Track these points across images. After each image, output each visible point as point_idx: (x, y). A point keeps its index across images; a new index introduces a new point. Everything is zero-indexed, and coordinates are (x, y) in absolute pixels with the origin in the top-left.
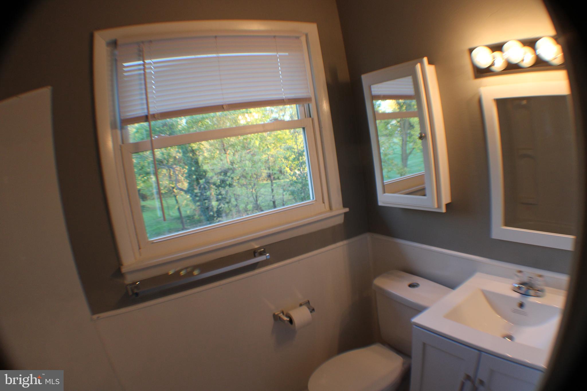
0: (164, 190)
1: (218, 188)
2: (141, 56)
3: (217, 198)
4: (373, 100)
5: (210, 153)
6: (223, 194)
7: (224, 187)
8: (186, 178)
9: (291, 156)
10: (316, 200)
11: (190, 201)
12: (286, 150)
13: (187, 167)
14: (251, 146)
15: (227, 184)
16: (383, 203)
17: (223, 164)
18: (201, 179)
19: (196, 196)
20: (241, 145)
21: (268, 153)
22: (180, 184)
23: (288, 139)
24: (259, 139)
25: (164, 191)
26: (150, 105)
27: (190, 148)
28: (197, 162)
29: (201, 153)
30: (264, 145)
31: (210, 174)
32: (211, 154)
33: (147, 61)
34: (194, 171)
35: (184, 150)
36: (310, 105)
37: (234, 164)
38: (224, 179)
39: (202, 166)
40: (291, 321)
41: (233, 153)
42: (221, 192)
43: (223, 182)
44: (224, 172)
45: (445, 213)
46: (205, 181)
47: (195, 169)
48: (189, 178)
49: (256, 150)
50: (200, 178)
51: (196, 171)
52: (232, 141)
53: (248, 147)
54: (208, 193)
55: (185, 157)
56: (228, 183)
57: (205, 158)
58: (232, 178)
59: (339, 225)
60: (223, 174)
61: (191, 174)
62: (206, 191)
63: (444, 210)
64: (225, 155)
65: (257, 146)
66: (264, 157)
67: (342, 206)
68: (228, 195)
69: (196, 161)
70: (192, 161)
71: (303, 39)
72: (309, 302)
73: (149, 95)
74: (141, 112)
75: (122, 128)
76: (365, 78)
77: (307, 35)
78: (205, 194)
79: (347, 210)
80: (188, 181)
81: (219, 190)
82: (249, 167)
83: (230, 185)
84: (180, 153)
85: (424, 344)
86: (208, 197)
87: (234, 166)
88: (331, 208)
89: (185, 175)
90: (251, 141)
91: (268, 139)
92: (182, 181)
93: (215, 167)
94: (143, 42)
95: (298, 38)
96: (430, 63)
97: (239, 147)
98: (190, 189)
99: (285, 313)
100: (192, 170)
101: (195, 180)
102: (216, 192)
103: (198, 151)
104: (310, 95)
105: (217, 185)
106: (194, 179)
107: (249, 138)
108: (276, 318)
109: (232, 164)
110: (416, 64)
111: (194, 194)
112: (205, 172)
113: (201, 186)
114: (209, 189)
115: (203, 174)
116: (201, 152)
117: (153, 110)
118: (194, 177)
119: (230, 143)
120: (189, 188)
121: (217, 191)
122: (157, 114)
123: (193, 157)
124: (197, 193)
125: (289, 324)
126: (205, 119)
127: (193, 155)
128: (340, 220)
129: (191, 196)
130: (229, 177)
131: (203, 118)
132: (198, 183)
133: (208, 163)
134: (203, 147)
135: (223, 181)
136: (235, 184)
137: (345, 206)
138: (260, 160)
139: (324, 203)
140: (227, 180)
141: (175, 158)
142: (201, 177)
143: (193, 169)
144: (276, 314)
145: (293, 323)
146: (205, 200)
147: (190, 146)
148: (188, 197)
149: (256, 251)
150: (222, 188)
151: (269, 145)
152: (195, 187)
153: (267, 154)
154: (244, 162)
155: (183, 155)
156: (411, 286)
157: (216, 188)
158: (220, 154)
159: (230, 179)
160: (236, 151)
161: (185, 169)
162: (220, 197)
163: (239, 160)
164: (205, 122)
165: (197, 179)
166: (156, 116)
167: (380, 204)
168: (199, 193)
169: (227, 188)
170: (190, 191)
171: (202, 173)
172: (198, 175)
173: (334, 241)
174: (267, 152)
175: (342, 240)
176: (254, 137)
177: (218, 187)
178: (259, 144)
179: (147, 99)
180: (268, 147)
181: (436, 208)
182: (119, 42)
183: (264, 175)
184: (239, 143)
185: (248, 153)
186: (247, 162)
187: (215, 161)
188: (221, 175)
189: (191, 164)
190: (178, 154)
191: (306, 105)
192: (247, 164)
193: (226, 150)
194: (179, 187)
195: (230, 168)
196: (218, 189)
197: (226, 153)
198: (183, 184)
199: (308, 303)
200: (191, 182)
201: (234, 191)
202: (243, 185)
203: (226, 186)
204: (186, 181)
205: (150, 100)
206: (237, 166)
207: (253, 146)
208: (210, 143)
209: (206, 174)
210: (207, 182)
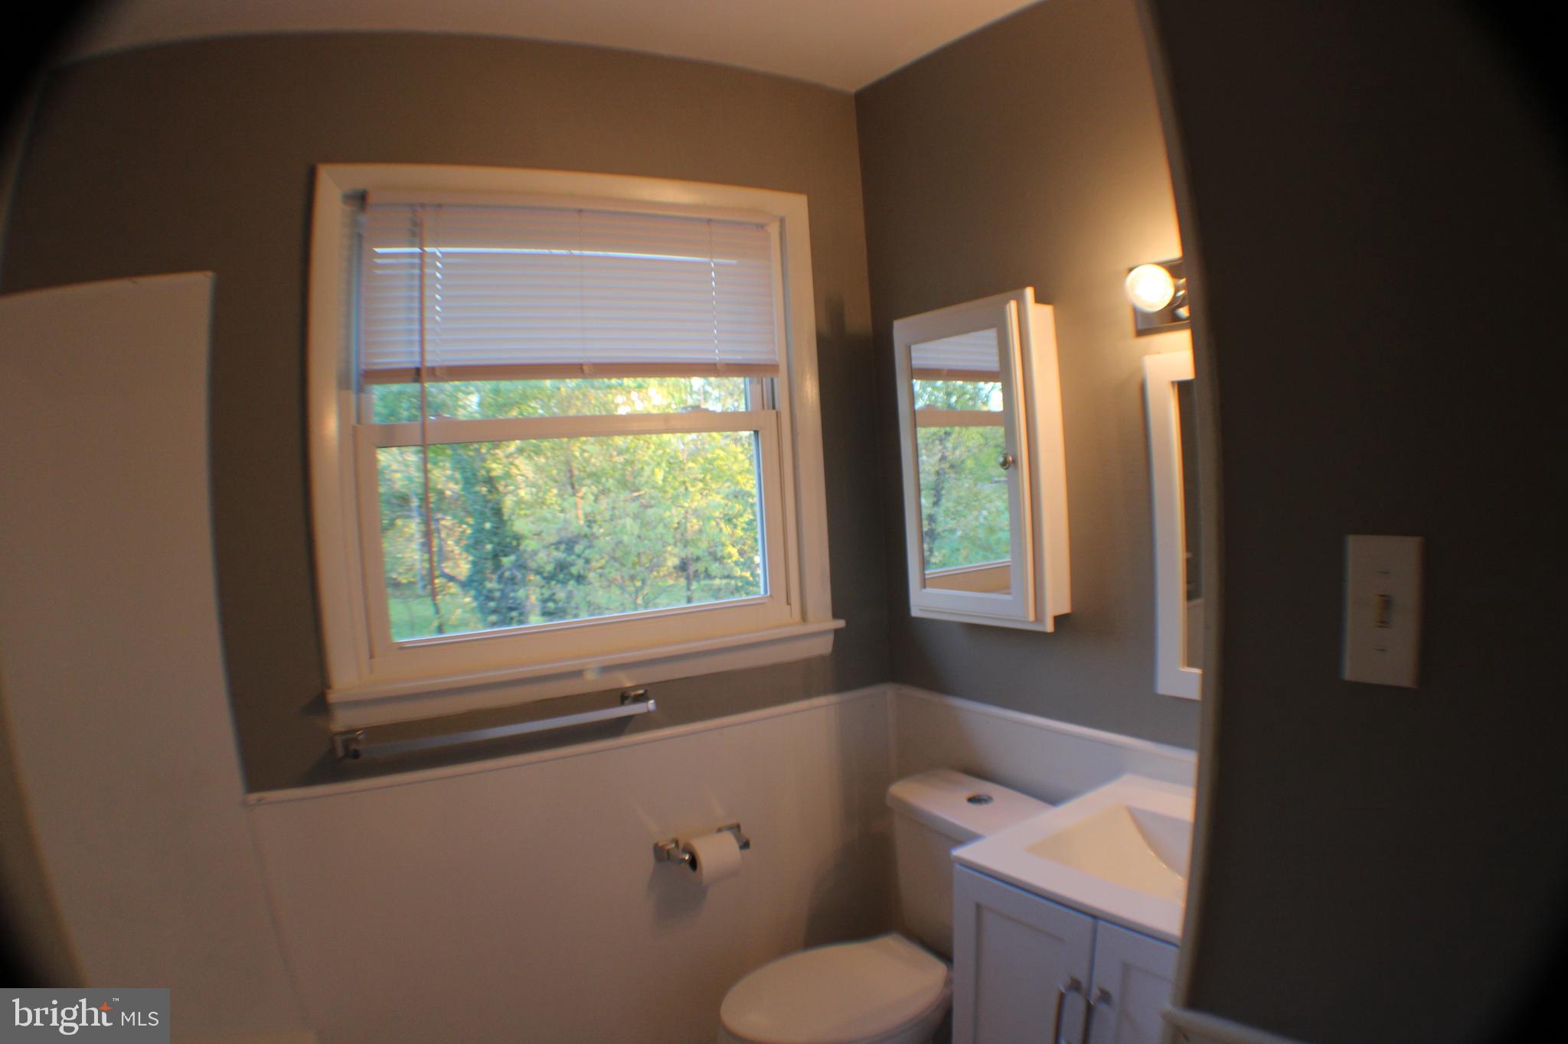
0: (407, 576)
1: (548, 583)
2: (416, 234)
3: (544, 608)
4: (912, 378)
5: (534, 490)
6: (560, 601)
7: (564, 583)
8: (467, 549)
9: (741, 516)
10: (770, 596)
11: (473, 609)
12: (731, 497)
13: (471, 521)
14: (643, 480)
15: (571, 575)
16: (922, 610)
17: (566, 521)
18: (506, 556)
19: (489, 598)
20: (617, 475)
21: (686, 505)
22: (450, 564)
23: (740, 473)
24: (664, 465)
25: (406, 578)
26: (428, 347)
27: (484, 472)
28: (498, 512)
29: (511, 488)
30: (677, 484)
31: (529, 545)
32: (538, 492)
33: (428, 249)
34: (488, 531)
35: (469, 474)
36: (775, 380)
37: (593, 525)
38: (565, 558)
39: (512, 521)
40: (693, 863)
41: (592, 494)
42: (553, 594)
43: (562, 570)
44: (567, 544)
45: (1050, 633)
46: (517, 560)
47: (493, 527)
48: (476, 549)
49: (654, 493)
50: (503, 551)
51: (495, 534)
52: (594, 465)
53: (634, 484)
54: (521, 593)
55: (470, 493)
56: (574, 570)
57: (520, 502)
58: (587, 561)
59: (822, 658)
60: (563, 547)
61: (482, 541)
62: (516, 587)
63: (1049, 627)
64: (572, 500)
65: (657, 483)
66: (674, 515)
67: (829, 613)
68: (573, 604)
69: (496, 506)
70: (486, 507)
71: (774, 229)
72: (738, 827)
73: (427, 325)
74: (404, 357)
75: (360, 390)
76: (901, 329)
77: (782, 221)
78: (512, 595)
79: (841, 623)
80: (471, 558)
81: (549, 588)
82: (632, 534)
83: (580, 579)
84: (456, 483)
85: (979, 907)
86: (519, 604)
87: (595, 529)
88: (804, 618)
89: (465, 542)
90: (642, 468)
91: (690, 468)
92: (455, 559)
93: (543, 526)
94: (423, 205)
95: (761, 227)
96: (1039, 299)
97: (611, 481)
98: (475, 578)
99: (681, 845)
100: (483, 529)
101: (490, 556)
102: (542, 594)
103: (503, 483)
104: (777, 358)
105: (545, 575)
106: (488, 553)
107: (639, 461)
108: (662, 854)
109: (588, 523)
110: (1007, 301)
111: (485, 592)
112: (518, 538)
113: (502, 574)
114: (524, 583)
115: (510, 543)
116: (511, 485)
117: (432, 359)
118: (489, 547)
119: (588, 470)
120: (471, 576)
121: (544, 591)
122: (441, 368)
123: (490, 497)
124: (491, 591)
125: (688, 867)
126: (531, 401)
127: (490, 491)
128: (824, 646)
129: (475, 598)
130: (579, 556)
131: (525, 397)
132: (498, 566)
133: (526, 515)
134: (518, 472)
135: (562, 567)
136: (592, 576)
137: (836, 615)
138: (662, 520)
139: (789, 603)
140: (572, 564)
141: (441, 493)
142: (507, 549)
143: (488, 525)
144: (660, 844)
145: (698, 869)
146: (511, 609)
147: (484, 467)
148: (468, 600)
149: (626, 695)
150: (559, 586)
151: (689, 485)
152: (489, 575)
153: (682, 507)
154: (621, 522)
155: (464, 489)
156: (973, 800)
157: (543, 582)
158: (560, 496)
159: (581, 562)
160: (605, 492)
161: (464, 526)
162: (551, 605)
163: (607, 515)
164: (530, 406)
165: (496, 556)
166: (438, 373)
167: (915, 612)
168: (499, 590)
169: (572, 583)
170: (475, 584)
171: (508, 540)
172: (499, 544)
173: (808, 694)
174: (682, 502)
175: (826, 692)
176: (653, 459)
177: (549, 578)
178: (665, 480)
179: (422, 332)
180: (686, 489)
181: (1032, 622)
182: (372, 199)
183: (672, 562)
184: (611, 472)
185: (634, 499)
186: (629, 521)
187: (545, 512)
188: (557, 549)
189: (482, 513)
190: (452, 485)
191: (766, 381)
192: (628, 527)
193: (577, 487)
194: (447, 571)
195: (583, 533)
196: (547, 586)
197: (574, 495)
198: (457, 566)
199: (736, 828)
200: (477, 560)
201: (588, 594)
202: (611, 582)
203: (569, 580)
204: (466, 558)
205: (428, 337)
206: (602, 531)
207: (647, 482)
208: (536, 465)
209: (518, 545)
210: (522, 566)
